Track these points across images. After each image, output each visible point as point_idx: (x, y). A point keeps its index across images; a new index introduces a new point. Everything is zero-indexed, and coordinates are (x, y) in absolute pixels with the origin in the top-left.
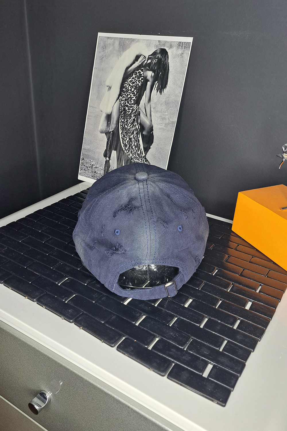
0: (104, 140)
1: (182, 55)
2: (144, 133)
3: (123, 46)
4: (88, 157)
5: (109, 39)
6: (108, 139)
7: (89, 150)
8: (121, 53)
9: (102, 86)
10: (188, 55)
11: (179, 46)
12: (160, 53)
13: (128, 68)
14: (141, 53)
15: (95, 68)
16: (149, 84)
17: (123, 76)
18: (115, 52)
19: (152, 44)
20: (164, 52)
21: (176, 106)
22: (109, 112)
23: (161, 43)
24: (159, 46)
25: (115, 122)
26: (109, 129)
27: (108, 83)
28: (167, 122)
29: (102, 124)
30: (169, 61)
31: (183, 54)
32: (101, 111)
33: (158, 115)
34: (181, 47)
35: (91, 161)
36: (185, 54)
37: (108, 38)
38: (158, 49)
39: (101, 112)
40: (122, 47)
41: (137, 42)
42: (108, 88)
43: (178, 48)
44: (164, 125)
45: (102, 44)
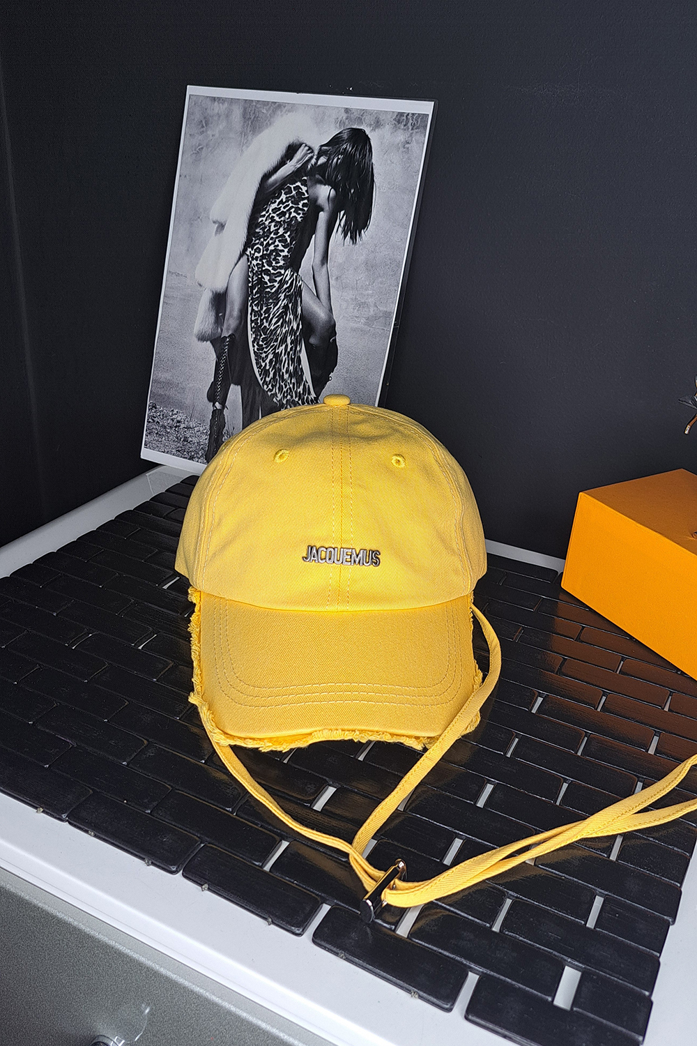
0: (206, 358)
1: (407, 146)
2: (312, 340)
3: (254, 120)
4: (166, 401)
5: (216, 103)
6: (219, 357)
7: (169, 384)
8: (250, 138)
9: (200, 222)
10: (421, 145)
11: (399, 122)
12: (349, 140)
13: (266, 176)
14: (301, 140)
15: (180, 176)
16: (323, 217)
17: (254, 198)
18: (232, 135)
19: (330, 116)
20: (359, 139)
21: (395, 274)
22: (220, 286)
23: (352, 116)
24: (347, 123)
25: (236, 313)
26: (222, 330)
27: (215, 213)
28: (372, 313)
29: (203, 318)
30: (373, 161)
31: (408, 143)
32: (200, 285)
33: (349, 295)
34: (405, 126)
35: (175, 412)
36: (414, 144)
37: (214, 99)
38: (345, 130)
39: (199, 288)
40: (252, 123)
41: (289, 111)
42: (217, 225)
43: (396, 128)
44: (363, 320)
45: (198, 116)
